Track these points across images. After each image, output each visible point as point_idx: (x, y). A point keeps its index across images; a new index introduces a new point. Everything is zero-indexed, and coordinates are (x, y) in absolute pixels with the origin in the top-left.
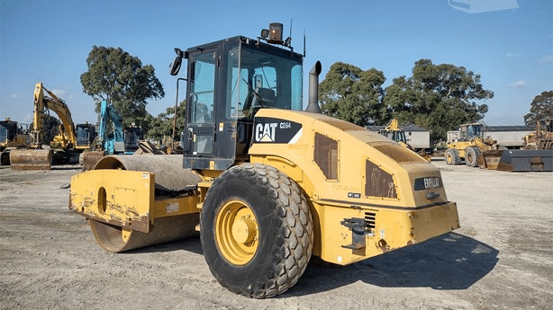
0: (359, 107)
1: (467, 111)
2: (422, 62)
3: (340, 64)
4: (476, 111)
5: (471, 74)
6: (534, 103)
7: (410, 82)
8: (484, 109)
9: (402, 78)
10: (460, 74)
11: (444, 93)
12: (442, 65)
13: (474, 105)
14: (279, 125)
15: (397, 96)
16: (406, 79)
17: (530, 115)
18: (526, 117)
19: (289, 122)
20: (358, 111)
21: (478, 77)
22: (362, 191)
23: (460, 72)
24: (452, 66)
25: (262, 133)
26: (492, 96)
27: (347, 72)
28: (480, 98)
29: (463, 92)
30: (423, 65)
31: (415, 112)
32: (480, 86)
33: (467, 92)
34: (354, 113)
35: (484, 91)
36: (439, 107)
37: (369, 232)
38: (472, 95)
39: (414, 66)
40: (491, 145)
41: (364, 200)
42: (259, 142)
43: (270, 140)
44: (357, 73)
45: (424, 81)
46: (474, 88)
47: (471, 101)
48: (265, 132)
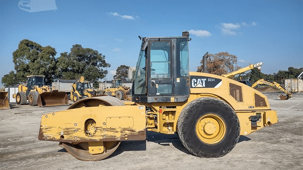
0: (43, 68)
1: (99, 73)
2: (77, 46)
3: (27, 40)
4: (103, 73)
5: (101, 54)
6: (117, 70)
7: (69, 56)
8: (106, 72)
9: (66, 53)
10: (95, 54)
11: (88, 63)
12: (87, 49)
13: (102, 70)
14: (207, 80)
15: (64, 63)
16: (68, 54)
17: (116, 76)
18: (114, 77)
19: (213, 78)
20: (43, 70)
21: (104, 56)
22: (254, 105)
23: (95, 53)
25: (196, 83)
26: (110, 66)
27: (32, 46)
28: (104, 67)
29: (96, 64)
30: (77, 48)
31: (74, 72)
32: (104, 61)
33: (98, 63)
34: (40, 72)
35: (106, 64)
36: (86, 70)
37: (258, 120)
38: (101, 65)
40: (127, 89)
41: (255, 108)
42: (195, 87)
43: (202, 86)
44: (39, 48)
45: (79, 56)
46: (102, 62)
47: (101, 68)
48: (198, 83)
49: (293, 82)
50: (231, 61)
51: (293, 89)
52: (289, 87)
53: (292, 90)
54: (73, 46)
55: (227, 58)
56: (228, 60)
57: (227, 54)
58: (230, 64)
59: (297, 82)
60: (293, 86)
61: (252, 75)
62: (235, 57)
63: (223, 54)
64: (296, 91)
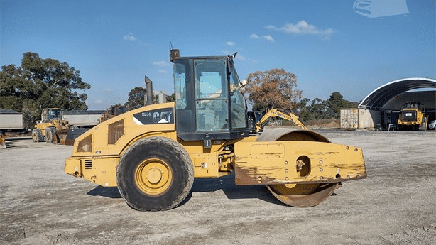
1: (71, 98)
4: (78, 98)
6: (130, 95)
7: (19, 71)
10: (63, 68)
11: (51, 83)
12: (48, 59)
13: (76, 94)
15: (5, 82)
16: (16, 67)
17: (128, 103)
21: (78, 72)
23: (65, 66)
24: (57, 61)
26: (89, 88)
28: (81, 88)
29: (68, 83)
30: (30, 58)
31: (24, 97)
32: (80, 80)
33: (70, 83)
35: (83, 84)
36: (45, 94)
38: (74, 86)
39: (23, 57)
40: (65, 125)
45: (32, 70)
46: (75, 80)
47: (73, 90)
49: (351, 113)
50: (288, 83)
51: (352, 124)
52: (346, 121)
53: (350, 125)
54: (24, 55)
55: (283, 78)
56: (284, 80)
57: (282, 72)
58: (287, 87)
59: (357, 113)
60: (351, 120)
61: (332, 104)
62: (293, 76)
63: (276, 71)
64: (356, 127)
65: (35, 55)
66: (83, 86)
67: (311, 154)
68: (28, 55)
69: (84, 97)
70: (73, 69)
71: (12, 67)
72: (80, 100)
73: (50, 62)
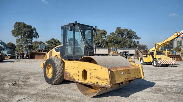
1: (133, 43)
4: (136, 43)
13: (135, 41)
21: (135, 33)
32: (136, 36)
36: (122, 42)
38: (134, 38)
39: (116, 29)
46: (134, 36)
47: (133, 40)
65: (120, 28)
66: (138, 38)
67: (87, 69)
68: (118, 28)
69: (138, 42)
70: (133, 32)
71: (113, 33)
72: (137, 44)
73: (125, 30)
